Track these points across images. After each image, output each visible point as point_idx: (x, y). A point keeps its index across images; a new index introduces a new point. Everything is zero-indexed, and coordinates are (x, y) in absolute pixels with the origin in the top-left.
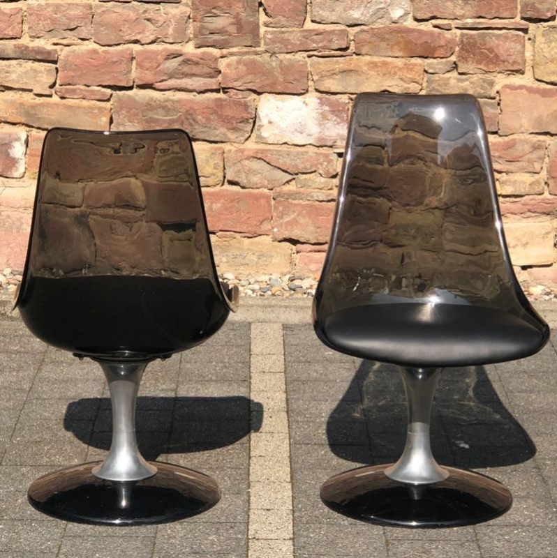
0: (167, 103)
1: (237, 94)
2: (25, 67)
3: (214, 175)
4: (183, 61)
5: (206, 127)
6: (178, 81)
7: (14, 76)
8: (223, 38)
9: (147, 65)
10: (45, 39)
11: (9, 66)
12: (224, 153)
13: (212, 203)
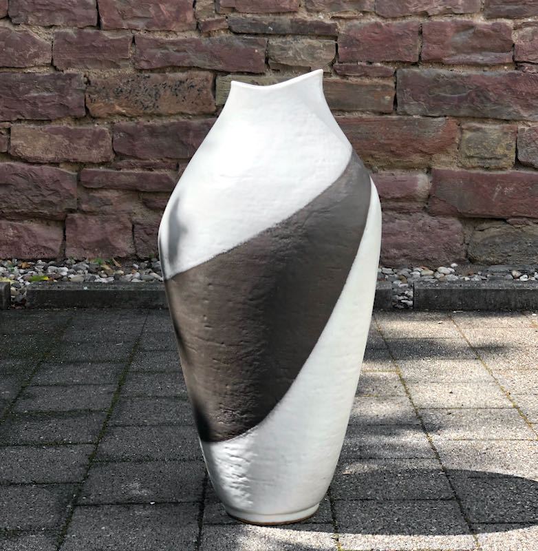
0: (455, 80)
1: (531, 69)
2: (303, 43)
3: (506, 156)
4: (474, 33)
5: (499, 104)
6: (468, 57)
7: (291, 53)
8: (516, 7)
9: (434, 38)
10: (324, 13)
11: (285, 43)
12: (517, 132)
13: (503, 187)
